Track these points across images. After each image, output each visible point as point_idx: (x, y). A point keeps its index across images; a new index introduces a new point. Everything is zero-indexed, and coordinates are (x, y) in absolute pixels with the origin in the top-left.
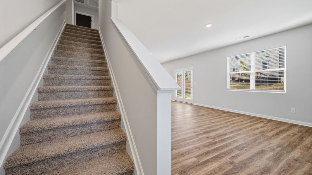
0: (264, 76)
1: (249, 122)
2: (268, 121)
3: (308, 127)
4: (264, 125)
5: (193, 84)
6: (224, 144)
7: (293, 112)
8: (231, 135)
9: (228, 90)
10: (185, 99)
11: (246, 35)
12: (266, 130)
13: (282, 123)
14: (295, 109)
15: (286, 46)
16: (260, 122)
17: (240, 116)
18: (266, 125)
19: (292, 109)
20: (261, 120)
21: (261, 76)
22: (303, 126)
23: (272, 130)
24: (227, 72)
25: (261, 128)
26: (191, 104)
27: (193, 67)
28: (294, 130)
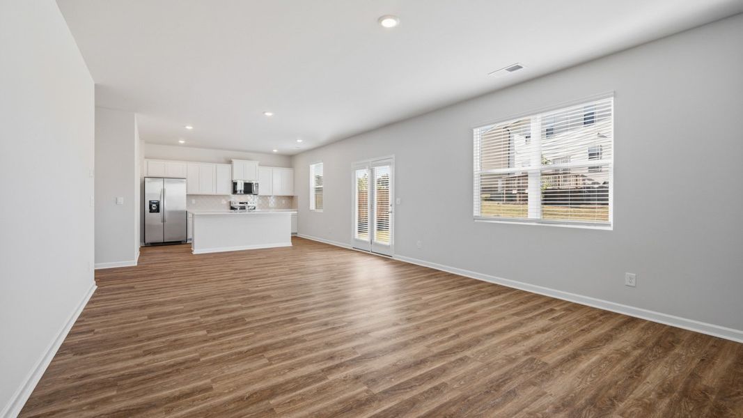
0: (592, 184)
1: (514, 315)
2: (566, 309)
3: (665, 325)
4: (552, 323)
5: (395, 204)
6: (392, 404)
7: (629, 284)
8: (438, 365)
9: (476, 221)
10: (377, 244)
11: (512, 64)
12: (549, 340)
13: (601, 315)
14: (634, 275)
15: (615, 97)
16: (544, 312)
17: (500, 294)
18: (557, 322)
19: (627, 273)
20: (548, 308)
21: (584, 184)
22: (653, 324)
23: (566, 341)
24: (475, 170)
25: (538, 332)
26: (386, 258)
27: (393, 156)
28: (627, 339)
